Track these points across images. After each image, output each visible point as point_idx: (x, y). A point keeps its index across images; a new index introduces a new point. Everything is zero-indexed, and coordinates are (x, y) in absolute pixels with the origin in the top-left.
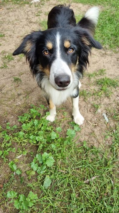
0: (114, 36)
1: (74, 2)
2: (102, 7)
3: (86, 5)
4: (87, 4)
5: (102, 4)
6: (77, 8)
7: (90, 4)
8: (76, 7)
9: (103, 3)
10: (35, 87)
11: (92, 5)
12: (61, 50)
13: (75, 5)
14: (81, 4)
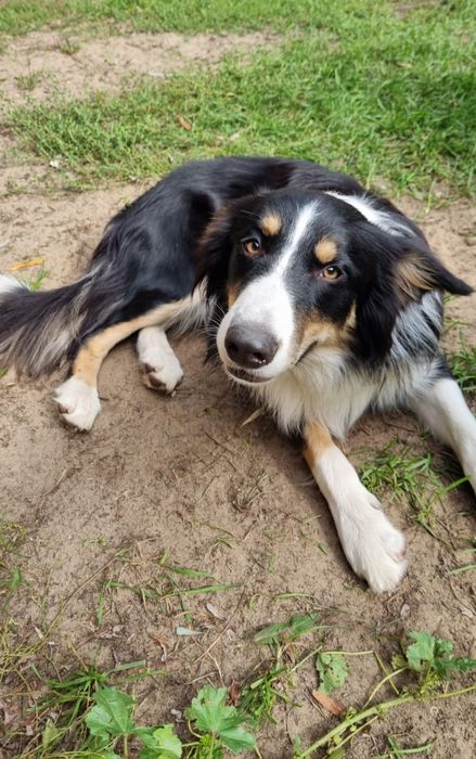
0: (395, 136)
1: (142, 32)
2: (270, 37)
3: (195, 35)
4: (200, 31)
5: (267, 27)
6: (159, 51)
7: (212, 30)
8: (155, 47)
9: (268, 23)
10: (50, 484)
11: (224, 33)
12: (298, 253)
13: (149, 40)
14: (172, 34)
